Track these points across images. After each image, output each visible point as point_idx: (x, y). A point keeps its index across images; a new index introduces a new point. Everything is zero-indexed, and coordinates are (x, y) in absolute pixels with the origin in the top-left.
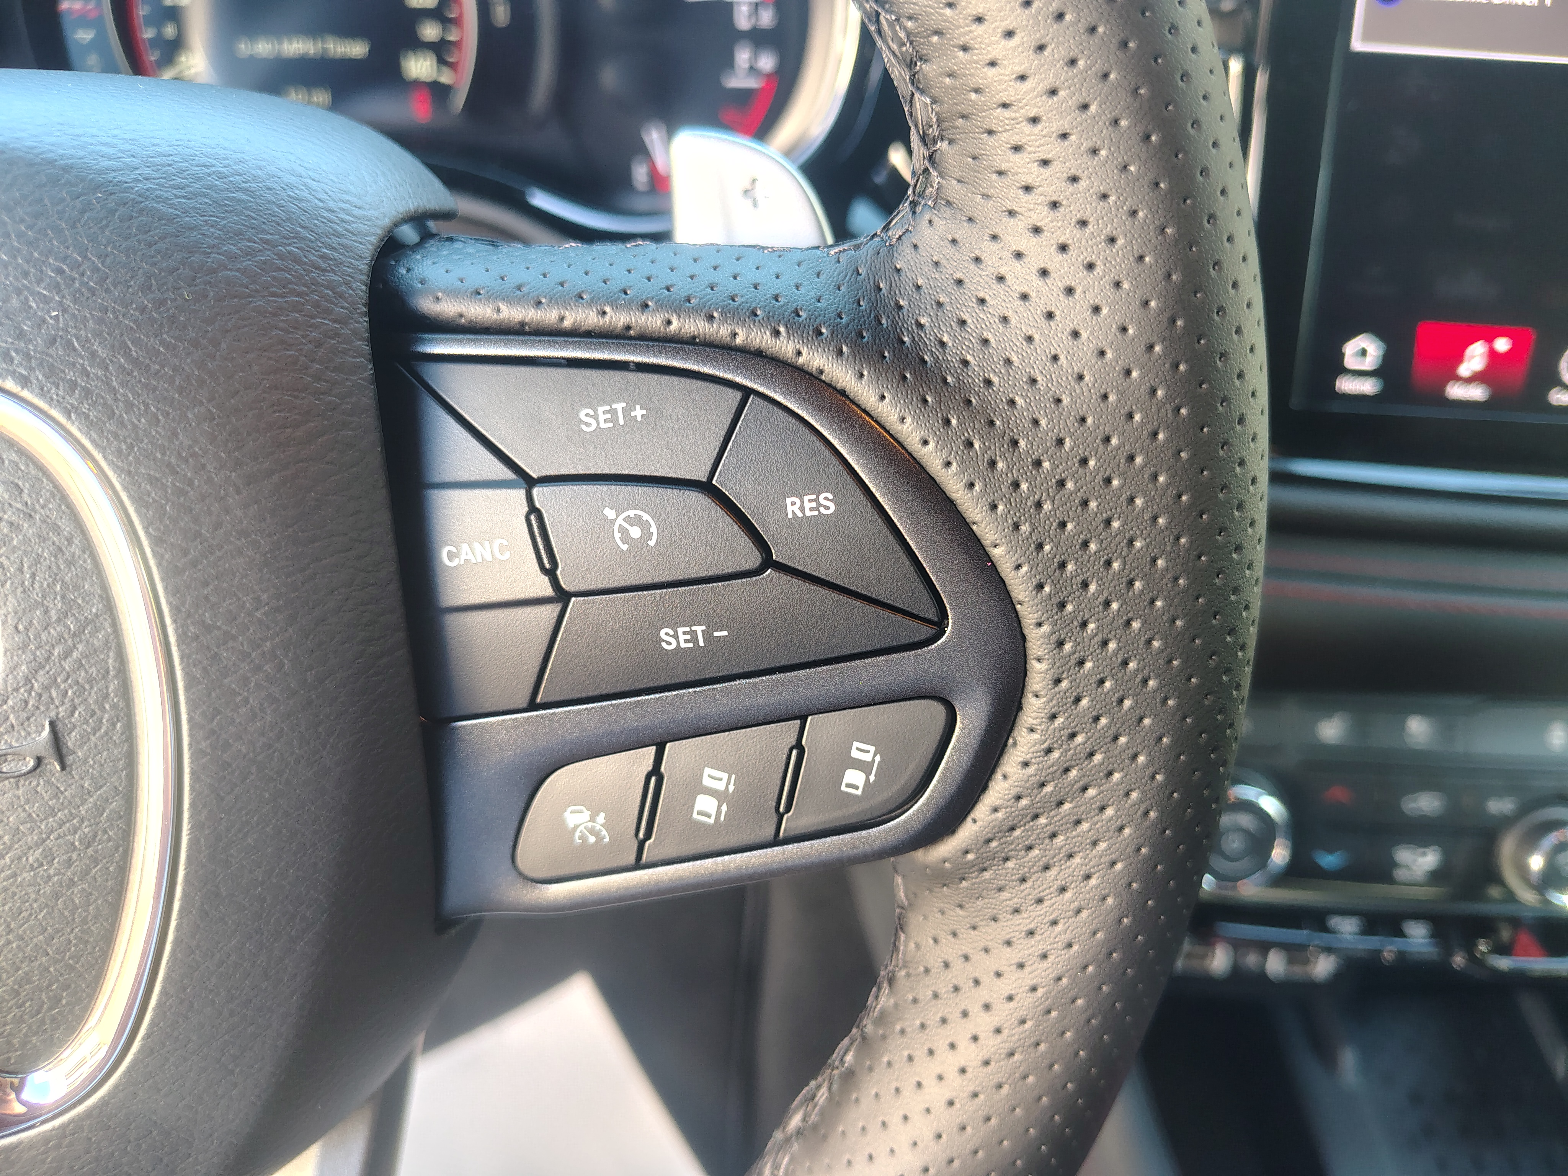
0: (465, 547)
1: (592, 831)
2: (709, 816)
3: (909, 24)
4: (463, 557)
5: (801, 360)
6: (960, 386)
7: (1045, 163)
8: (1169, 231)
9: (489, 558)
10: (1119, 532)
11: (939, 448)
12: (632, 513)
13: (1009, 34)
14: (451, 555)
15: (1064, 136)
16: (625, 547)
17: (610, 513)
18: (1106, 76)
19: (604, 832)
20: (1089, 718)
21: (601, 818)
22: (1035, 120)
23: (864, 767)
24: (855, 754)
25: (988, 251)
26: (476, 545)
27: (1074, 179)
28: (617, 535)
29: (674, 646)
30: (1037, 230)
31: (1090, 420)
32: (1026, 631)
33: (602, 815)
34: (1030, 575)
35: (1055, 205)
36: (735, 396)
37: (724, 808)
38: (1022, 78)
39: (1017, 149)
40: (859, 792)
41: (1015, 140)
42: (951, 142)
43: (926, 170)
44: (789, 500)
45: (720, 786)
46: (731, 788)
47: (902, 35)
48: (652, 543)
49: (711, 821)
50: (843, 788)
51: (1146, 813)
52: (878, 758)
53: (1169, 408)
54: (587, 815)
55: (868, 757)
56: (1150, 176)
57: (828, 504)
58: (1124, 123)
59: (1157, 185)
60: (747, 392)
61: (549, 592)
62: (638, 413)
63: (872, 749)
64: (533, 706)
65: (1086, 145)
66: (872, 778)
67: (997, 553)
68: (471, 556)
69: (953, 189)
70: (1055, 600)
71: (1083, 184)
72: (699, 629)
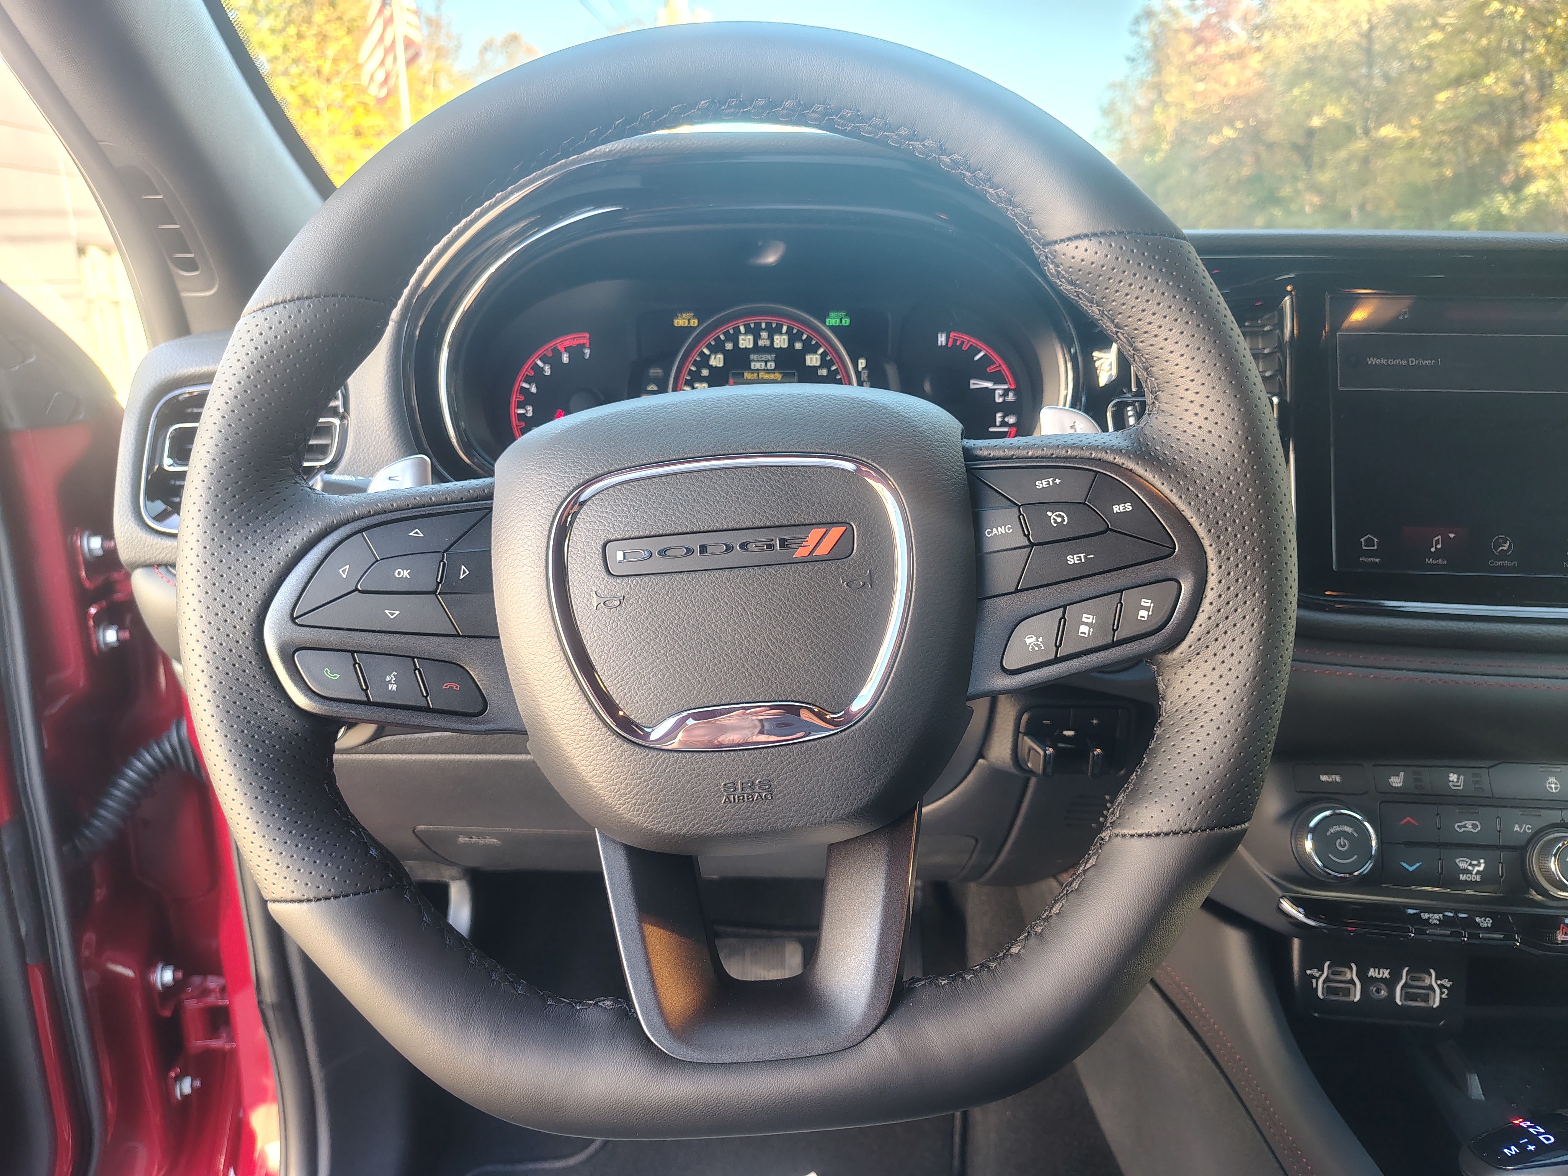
0: (995, 529)
1: (1037, 645)
2: (1085, 634)
3: (1147, 356)
4: (994, 533)
5: (1116, 461)
6: (1173, 465)
7: (1197, 393)
8: (1242, 410)
9: (1004, 532)
10: (1237, 509)
11: (1168, 485)
12: (1057, 513)
13: (1182, 355)
14: (989, 533)
15: (1203, 384)
16: (1055, 525)
17: (1049, 514)
18: (1215, 365)
19: (1042, 645)
20: (1234, 580)
21: (1040, 639)
22: (1192, 380)
23: (1147, 609)
24: (1143, 604)
25: (1179, 424)
26: (999, 528)
27: (1208, 397)
28: (1052, 521)
29: (1072, 562)
30: (1196, 414)
31: (1222, 472)
32: (1206, 549)
33: (1041, 638)
34: (1206, 527)
35: (1202, 406)
36: (1094, 474)
37: (1091, 630)
38: (1187, 368)
39: (1187, 390)
40: (1145, 619)
41: (1186, 387)
42: (1163, 391)
43: (1154, 403)
44: (1114, 507)
45: (1090, 621)
46: (1094, 621)
47: (1144, 360)
48: (1065, 523)
49: (1086, 636)
50: (1139, 618)
51: (1262, 617)
52: (1152, 605)
53: (1250, 466)
54: (1034, 638)
55: (1148, 605)
56: (1233, 394)
57: (1129, 507)
58: (1222, 378)
59: (1236, 396)
60: (1097, 472)
61: (1027, 543)
62: (1057, 481)
63: (1150, 601)
64: (1017, 591)
65: (1210, 386)
66: (1150, 613)
67: (1191, 520)
68: (996, 532)
69: (1164, 407)
70: (1216, 535)
71: (1211, 397)
72: (1082, 555)
